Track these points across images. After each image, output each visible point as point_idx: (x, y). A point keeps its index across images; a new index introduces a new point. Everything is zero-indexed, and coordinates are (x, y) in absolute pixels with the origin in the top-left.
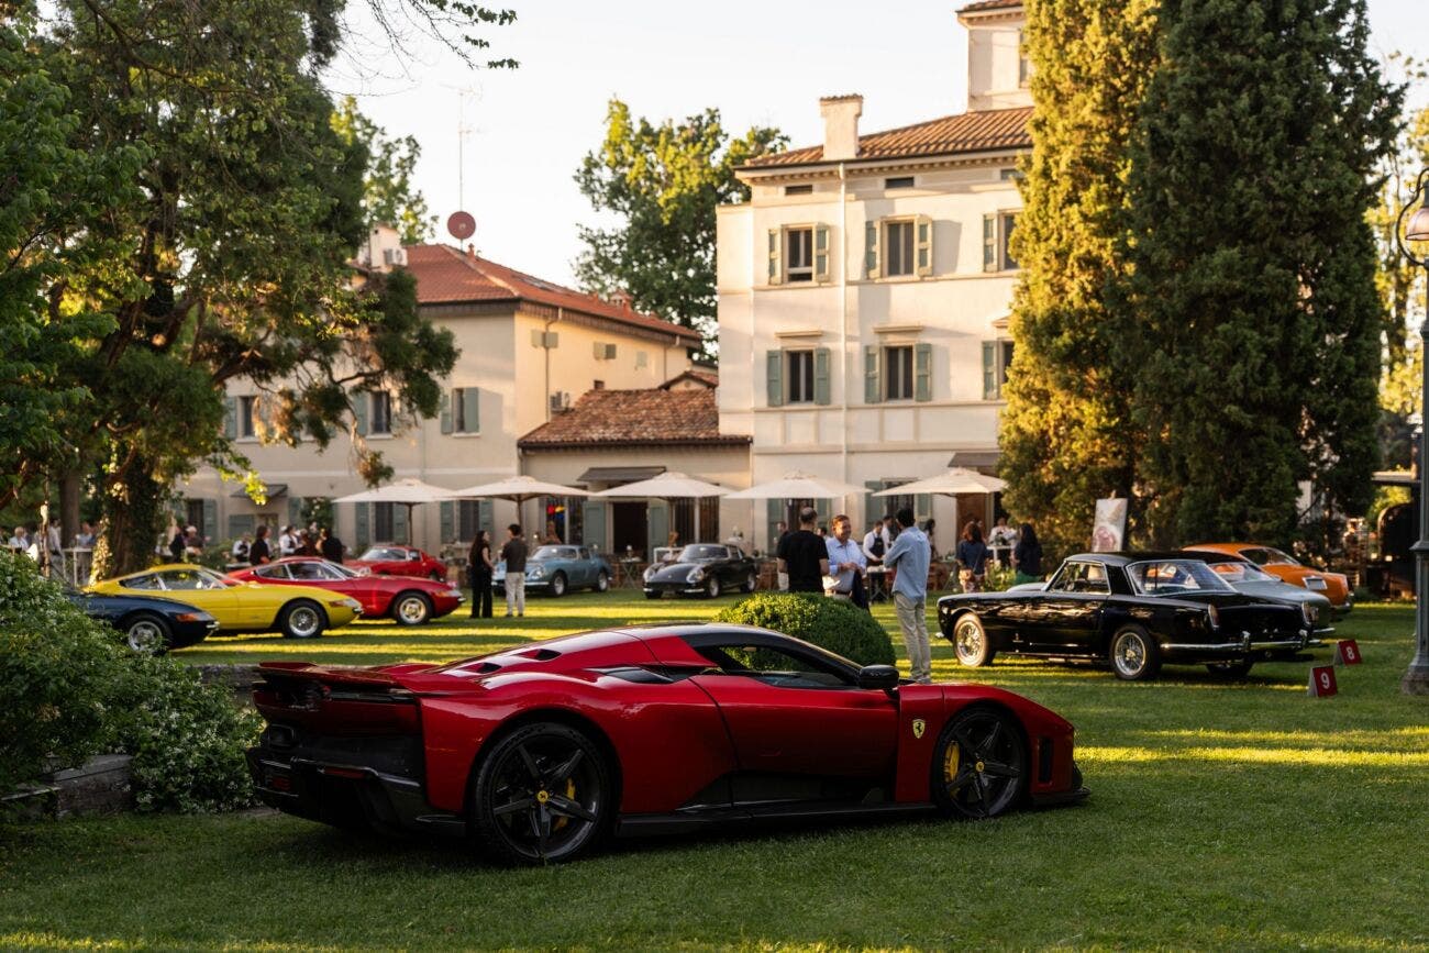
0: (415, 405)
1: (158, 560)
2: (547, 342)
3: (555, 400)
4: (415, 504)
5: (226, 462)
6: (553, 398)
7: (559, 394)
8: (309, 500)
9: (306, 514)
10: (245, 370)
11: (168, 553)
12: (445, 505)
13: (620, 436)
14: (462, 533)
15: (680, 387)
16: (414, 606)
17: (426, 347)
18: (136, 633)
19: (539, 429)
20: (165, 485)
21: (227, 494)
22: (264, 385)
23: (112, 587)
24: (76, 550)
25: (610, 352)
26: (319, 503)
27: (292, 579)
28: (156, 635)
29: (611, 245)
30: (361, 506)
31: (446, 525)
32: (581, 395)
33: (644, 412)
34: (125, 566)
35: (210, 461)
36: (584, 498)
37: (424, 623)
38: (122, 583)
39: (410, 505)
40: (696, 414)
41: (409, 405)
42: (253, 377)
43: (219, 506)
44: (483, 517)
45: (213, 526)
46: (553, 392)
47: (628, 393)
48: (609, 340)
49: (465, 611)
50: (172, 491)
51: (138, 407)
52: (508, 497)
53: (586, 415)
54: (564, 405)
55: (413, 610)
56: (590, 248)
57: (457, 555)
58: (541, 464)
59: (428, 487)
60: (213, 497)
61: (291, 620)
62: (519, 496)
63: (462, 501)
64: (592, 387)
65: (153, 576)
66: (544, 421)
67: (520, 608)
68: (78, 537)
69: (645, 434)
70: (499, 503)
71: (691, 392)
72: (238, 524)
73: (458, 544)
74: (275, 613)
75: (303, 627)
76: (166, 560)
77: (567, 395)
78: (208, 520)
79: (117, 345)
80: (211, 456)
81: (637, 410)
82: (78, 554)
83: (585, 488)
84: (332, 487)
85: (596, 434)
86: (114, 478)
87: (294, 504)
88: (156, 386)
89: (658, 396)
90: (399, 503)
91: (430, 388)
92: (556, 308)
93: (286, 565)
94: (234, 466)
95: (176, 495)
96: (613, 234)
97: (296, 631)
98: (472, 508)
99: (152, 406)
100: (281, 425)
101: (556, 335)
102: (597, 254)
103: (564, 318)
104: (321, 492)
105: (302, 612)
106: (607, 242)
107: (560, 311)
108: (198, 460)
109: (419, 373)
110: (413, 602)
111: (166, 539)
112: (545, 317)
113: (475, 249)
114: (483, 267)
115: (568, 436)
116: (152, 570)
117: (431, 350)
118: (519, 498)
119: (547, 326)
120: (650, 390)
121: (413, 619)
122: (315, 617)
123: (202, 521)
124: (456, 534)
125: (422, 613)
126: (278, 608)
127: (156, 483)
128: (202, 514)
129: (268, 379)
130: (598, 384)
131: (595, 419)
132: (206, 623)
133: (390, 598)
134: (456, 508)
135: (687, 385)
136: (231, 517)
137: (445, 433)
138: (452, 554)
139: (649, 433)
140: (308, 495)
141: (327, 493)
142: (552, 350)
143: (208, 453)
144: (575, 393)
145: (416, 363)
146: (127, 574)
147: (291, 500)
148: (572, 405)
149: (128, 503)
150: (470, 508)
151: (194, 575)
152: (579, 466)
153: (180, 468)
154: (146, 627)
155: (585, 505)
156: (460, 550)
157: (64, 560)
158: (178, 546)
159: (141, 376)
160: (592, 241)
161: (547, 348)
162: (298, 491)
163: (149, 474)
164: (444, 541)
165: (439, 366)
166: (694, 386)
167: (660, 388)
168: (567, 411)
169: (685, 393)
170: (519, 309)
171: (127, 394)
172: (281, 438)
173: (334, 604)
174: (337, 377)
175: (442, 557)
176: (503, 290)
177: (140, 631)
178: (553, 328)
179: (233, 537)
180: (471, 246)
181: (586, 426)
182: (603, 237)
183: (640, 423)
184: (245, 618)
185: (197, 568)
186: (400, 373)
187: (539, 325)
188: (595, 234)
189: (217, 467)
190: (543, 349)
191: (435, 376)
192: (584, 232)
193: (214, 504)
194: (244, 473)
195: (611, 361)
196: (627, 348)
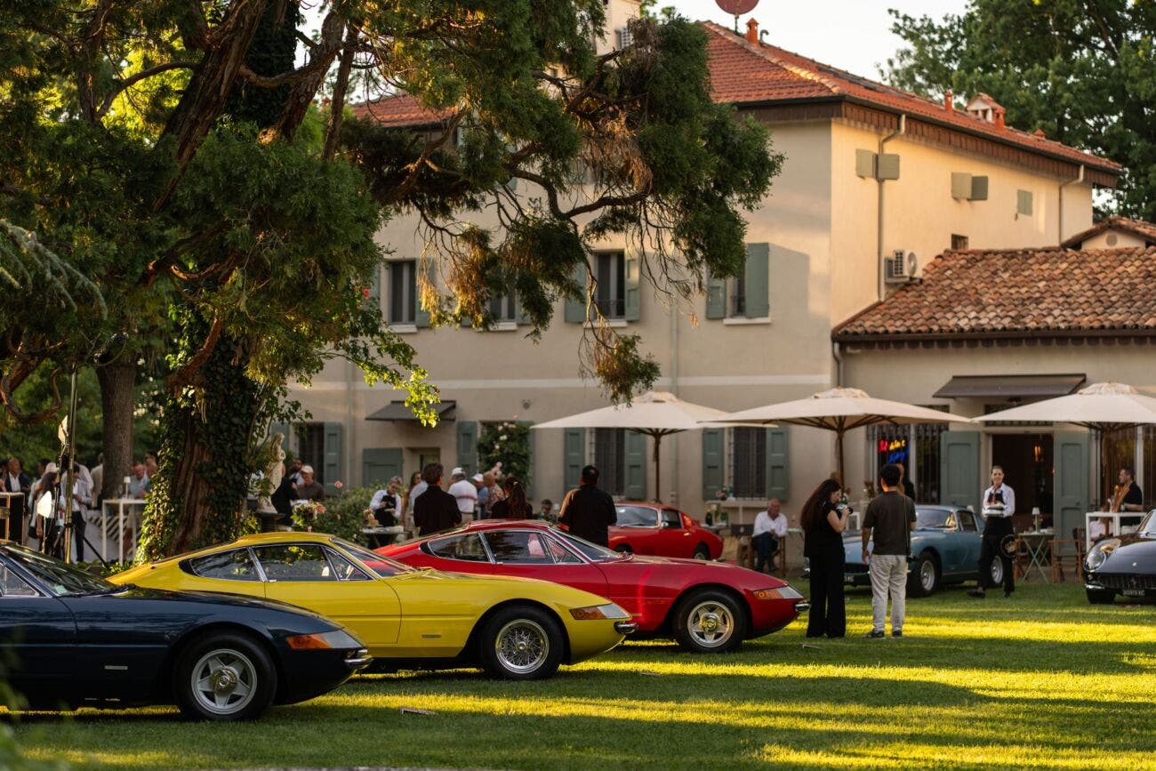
0: (699, 254)
1: (253, 522)
2: (881, 170)
3: (893, 265)
4: (665, 432)
5: (373, 352)
6: (889, 261)
7: (900, 255)
8: (490, 426)
9: (485, 448)
10: (410, 197)
11: (270, 509)
12: (709, 435)
13: (1006, 322)
14: (736, 483)
15: (1100, 244)
16: (714, 615)
17: (721, 151)
18: (206, 671)
19: (866, 312)
20: (268, 391)
21: (362, 414)
22: (439, 222)
23: (168, 575)
24: (123, 501)
25: (979, 190)
26: (506, 430)
27: (492, 561)
28: (245, 677)
29: (942, 41)
30: (573, 435)
31: (710, 469)
32: (931, 259)
33: (1042, 284)
34: (197, 530)
35: (347, 349)
36: (944, 426)
37: (732, 649)
38: (185, 567)
39: (657, 434)
40: (1133, 286)
41: (691, 254)
42: (420, 208)
43: (348, 435)
44: (773, 457)
45: (338, 466)
46: (889, 253)
47: (1010, 254)
48: (976, 169)
49: (799, 625)
50: (281, 400)
51: (228, 226)
52: (820, 423)
53: (943, 289)
54: (906, 273)
55: (710, 623)
56: (909, 45)
57: (732, 520)
58: (869, 367)
59: (683, 404)
60: (340, 420)
61: (498, 645)
62: (841, 419)
63: (737, 429)
64: (949, 246)
65: (244, 551)
66: (875, 299)
67: (897, 621)
68: (128, 480)
69: (1049, 320)
70: (800, 434)
71: (1119, 253)
72: (378, 465)
73: (731, 500)
74: (468, 630)
75: (519, 658)
76: (267, 524)
77: (912, 256)
78: (330, 456)
79: (195, 123)
80: (349, 340)
81: (1031, 281)
82: (127, 509)
83: (945, 409)
84: (526, 406)
85: (965, 319)
86: (183, 377)
87: (465, 432)
88: (267, 186)
89: (1064, 258)
90: (639, 431)
91: (727, 225)
92: (897, 114)
93: (481, 534)
94: (387, 360)
95: (285, 410)
96: (945, 25)
97: (508, 665)
98: (754, 440)
99: (254, 231)
100: (465, 291)
101: (896, 158)
102: (922, 53)
103: (908, 131)
104: (512, 414)
105: (520, 629)
106: (936, 37)
107: (904, 117)
108: (329, 347)
109: (708, 197)
110: (712, 609)
111: (267, 483)
112: (879, 129)
113: (759, 29)
114: (775, 56)
115: (917, 323)
116: (243, 541)
117: (731, 158)
118: (840, 425)
119: (881, 146)
120: (1047, 250)
121: (710, 641)
122: (545, 642)
123: (321, 458)
124: (728, 484)
125: (728, 629)
126: (475, 619)
127: (253, 386)
128: (321, 448)
129: (445, 211)
130: (958, 240)
131: (960, 296)
132: (343, 653)
133: (670, 599)
134: (728, 440)
135: (1111, 241)
136: (366, 451)
137: (712, 317)
138: (725, 517)
139: (1057, 318)
140: (488, 418)
141: (521, 416)
142: (887, 183)
143: (342, 334)
144: (924, 253)
145: (705, 180)
146: (200, 548)
147: (461, 425)
148: (919, 274)
149: (204, 419)
150: (751, 440)
151: (318, 553)
152: (937, 372)
153: (298, 359)
154: (228, 660)
155: (945, 439)
156: (735, 509)
157: (104, 519)
158: (285, 495)
159: (236, 172)
160: (911, 36)
161: (880, 181)
162: (473, 413)
163: (240, 369)
164: (707, 496)
165: (741, 187)
166: (1123, 243)
167: (1064, 246)
168: (911, 284)
169: (1107, 254)
170: (839, 115)
171: (209, 206)
172: (463, 313)
173: (579, 614)
174: (565, 205)
175: (709, 521)
176: (813, 84)
177: (215, 667)
178: (891, 148)
179: (369, 482)
180: (752, 24)
181: (947, 306)
182: (931, 29)
183: (1038, 301)
184: (412, 638)
185: (325, 538)
186: (672, 200)
187: (867, 142)
188: (918, 24)
189: (357, 360)
190: (873, 183)
191: (734, 202)
192: (900, 22)
193: (339, 431)
194: (402, 369)
195: (978, 203)
196: (1004, 183)
